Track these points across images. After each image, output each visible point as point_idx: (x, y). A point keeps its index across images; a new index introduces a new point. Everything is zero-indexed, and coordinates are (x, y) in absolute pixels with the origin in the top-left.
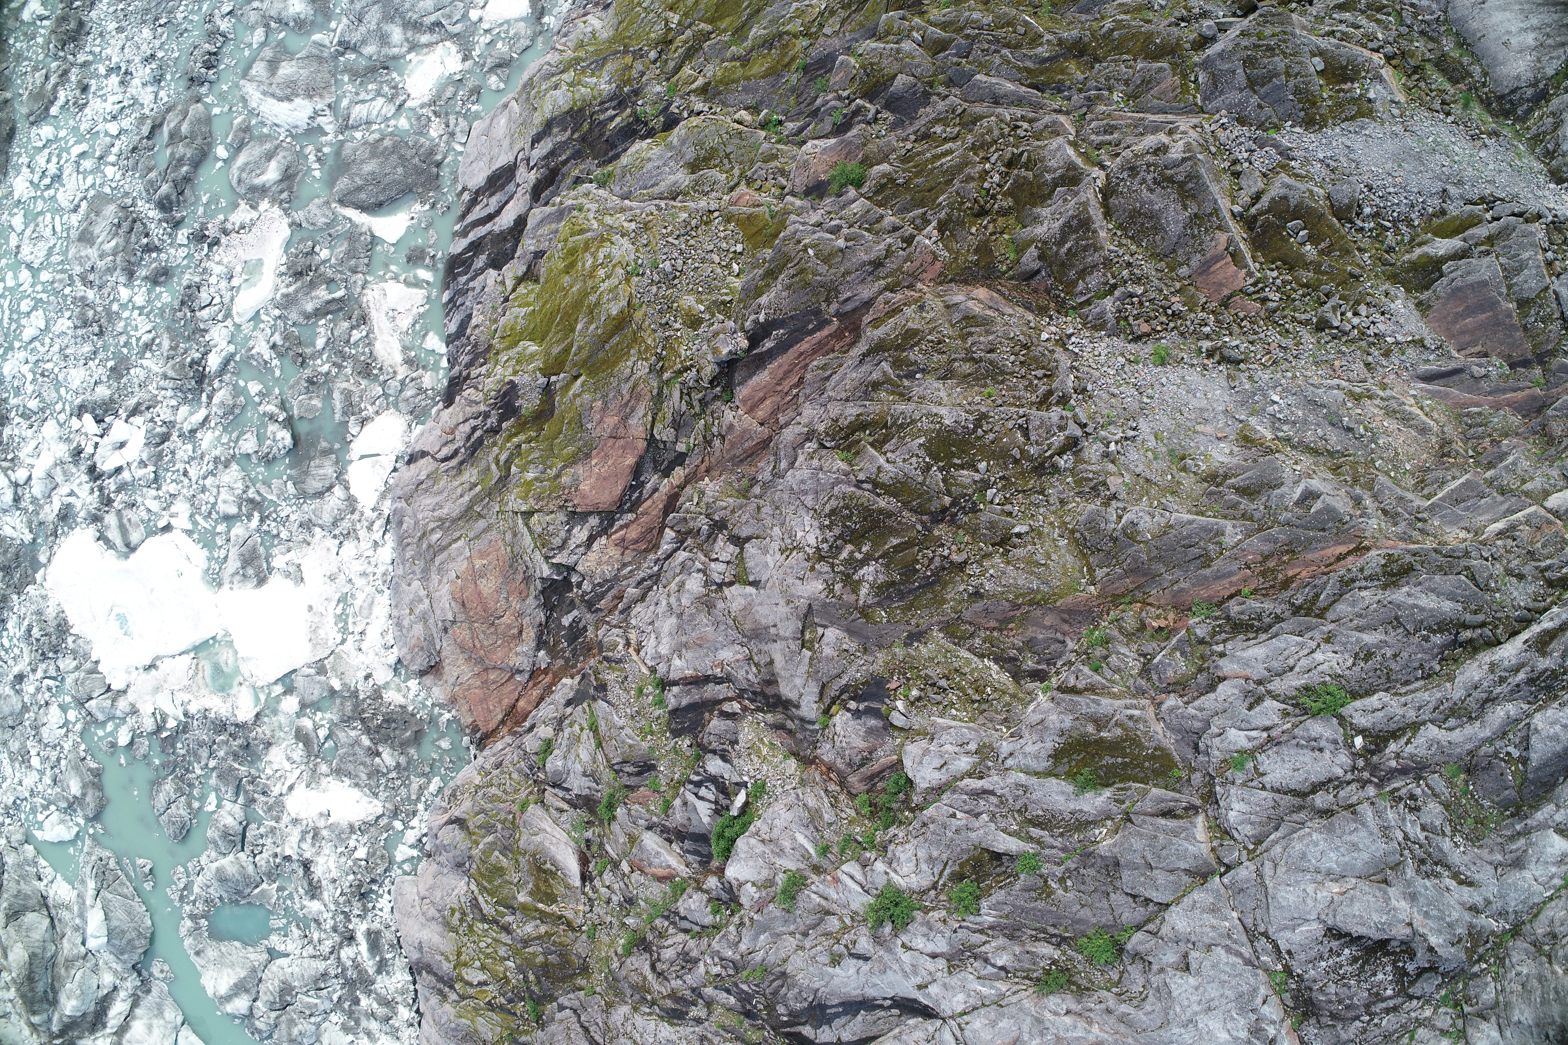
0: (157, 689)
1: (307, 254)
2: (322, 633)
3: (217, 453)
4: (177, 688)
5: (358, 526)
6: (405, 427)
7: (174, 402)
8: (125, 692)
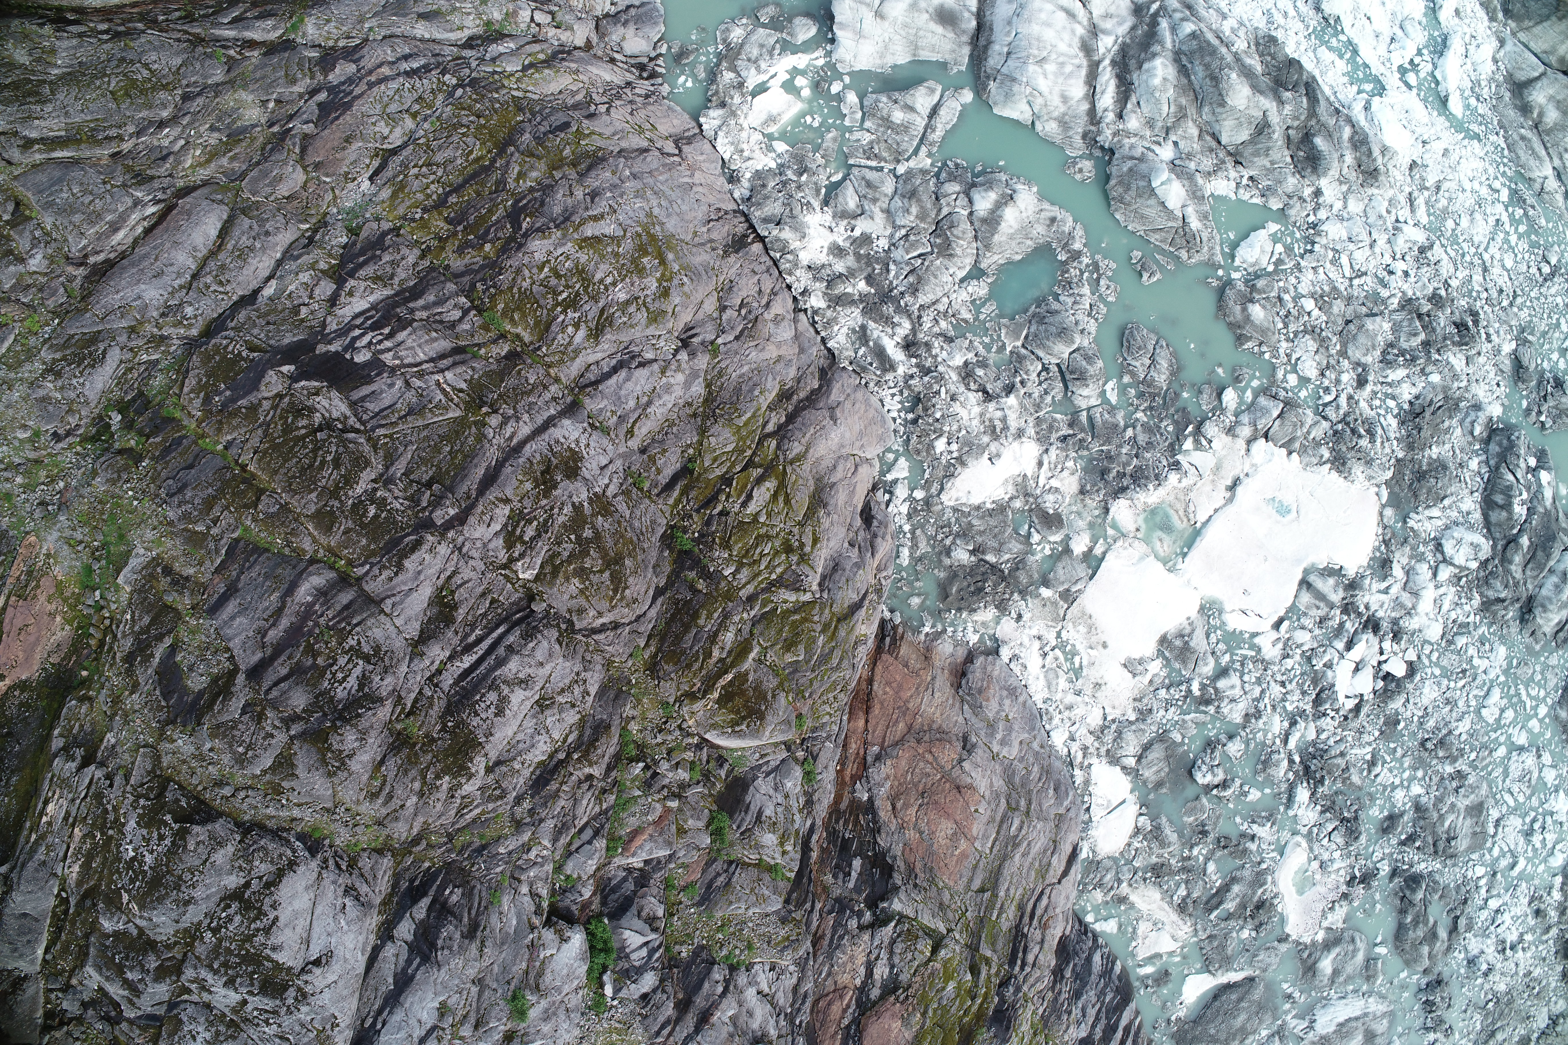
0: (1217, 468)
1: (1261, 924)
2: (1082, 629)
3: (1261, 721)
4: (1199, 484)
5: (1096, 744)
6: (1098, 849)
7: (1323, 736)
8: (1249, 442)
